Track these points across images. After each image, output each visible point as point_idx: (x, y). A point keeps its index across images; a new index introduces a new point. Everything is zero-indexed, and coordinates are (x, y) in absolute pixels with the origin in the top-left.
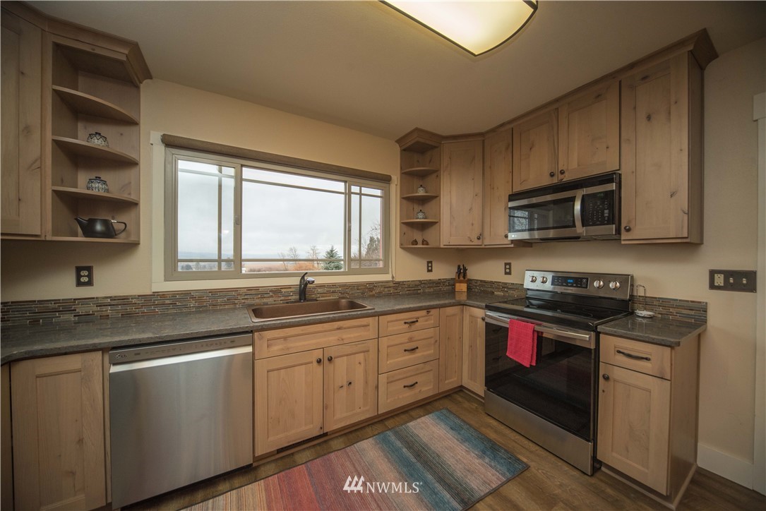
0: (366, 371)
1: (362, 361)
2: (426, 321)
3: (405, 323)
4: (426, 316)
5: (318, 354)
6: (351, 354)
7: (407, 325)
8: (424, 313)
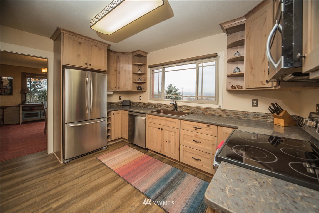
0: (175, 140)
1: (174, 135)
2: (206, 130)
3: (194, 127)
4: (206, 127)
5: (159, 126)
6: (170, 131)
7: (195, 129)
8: (206, 125)
